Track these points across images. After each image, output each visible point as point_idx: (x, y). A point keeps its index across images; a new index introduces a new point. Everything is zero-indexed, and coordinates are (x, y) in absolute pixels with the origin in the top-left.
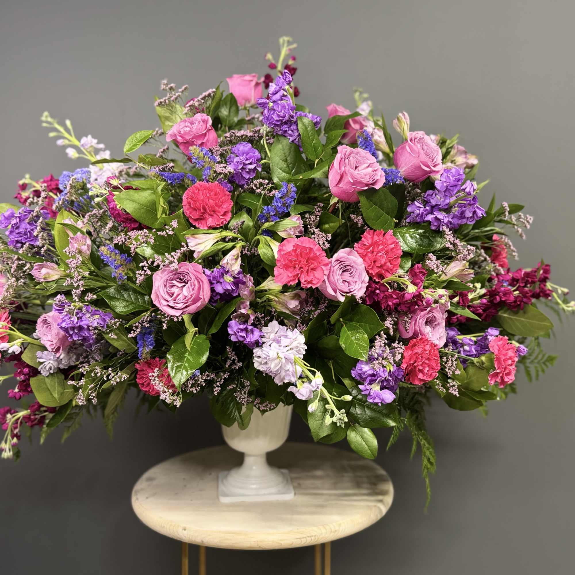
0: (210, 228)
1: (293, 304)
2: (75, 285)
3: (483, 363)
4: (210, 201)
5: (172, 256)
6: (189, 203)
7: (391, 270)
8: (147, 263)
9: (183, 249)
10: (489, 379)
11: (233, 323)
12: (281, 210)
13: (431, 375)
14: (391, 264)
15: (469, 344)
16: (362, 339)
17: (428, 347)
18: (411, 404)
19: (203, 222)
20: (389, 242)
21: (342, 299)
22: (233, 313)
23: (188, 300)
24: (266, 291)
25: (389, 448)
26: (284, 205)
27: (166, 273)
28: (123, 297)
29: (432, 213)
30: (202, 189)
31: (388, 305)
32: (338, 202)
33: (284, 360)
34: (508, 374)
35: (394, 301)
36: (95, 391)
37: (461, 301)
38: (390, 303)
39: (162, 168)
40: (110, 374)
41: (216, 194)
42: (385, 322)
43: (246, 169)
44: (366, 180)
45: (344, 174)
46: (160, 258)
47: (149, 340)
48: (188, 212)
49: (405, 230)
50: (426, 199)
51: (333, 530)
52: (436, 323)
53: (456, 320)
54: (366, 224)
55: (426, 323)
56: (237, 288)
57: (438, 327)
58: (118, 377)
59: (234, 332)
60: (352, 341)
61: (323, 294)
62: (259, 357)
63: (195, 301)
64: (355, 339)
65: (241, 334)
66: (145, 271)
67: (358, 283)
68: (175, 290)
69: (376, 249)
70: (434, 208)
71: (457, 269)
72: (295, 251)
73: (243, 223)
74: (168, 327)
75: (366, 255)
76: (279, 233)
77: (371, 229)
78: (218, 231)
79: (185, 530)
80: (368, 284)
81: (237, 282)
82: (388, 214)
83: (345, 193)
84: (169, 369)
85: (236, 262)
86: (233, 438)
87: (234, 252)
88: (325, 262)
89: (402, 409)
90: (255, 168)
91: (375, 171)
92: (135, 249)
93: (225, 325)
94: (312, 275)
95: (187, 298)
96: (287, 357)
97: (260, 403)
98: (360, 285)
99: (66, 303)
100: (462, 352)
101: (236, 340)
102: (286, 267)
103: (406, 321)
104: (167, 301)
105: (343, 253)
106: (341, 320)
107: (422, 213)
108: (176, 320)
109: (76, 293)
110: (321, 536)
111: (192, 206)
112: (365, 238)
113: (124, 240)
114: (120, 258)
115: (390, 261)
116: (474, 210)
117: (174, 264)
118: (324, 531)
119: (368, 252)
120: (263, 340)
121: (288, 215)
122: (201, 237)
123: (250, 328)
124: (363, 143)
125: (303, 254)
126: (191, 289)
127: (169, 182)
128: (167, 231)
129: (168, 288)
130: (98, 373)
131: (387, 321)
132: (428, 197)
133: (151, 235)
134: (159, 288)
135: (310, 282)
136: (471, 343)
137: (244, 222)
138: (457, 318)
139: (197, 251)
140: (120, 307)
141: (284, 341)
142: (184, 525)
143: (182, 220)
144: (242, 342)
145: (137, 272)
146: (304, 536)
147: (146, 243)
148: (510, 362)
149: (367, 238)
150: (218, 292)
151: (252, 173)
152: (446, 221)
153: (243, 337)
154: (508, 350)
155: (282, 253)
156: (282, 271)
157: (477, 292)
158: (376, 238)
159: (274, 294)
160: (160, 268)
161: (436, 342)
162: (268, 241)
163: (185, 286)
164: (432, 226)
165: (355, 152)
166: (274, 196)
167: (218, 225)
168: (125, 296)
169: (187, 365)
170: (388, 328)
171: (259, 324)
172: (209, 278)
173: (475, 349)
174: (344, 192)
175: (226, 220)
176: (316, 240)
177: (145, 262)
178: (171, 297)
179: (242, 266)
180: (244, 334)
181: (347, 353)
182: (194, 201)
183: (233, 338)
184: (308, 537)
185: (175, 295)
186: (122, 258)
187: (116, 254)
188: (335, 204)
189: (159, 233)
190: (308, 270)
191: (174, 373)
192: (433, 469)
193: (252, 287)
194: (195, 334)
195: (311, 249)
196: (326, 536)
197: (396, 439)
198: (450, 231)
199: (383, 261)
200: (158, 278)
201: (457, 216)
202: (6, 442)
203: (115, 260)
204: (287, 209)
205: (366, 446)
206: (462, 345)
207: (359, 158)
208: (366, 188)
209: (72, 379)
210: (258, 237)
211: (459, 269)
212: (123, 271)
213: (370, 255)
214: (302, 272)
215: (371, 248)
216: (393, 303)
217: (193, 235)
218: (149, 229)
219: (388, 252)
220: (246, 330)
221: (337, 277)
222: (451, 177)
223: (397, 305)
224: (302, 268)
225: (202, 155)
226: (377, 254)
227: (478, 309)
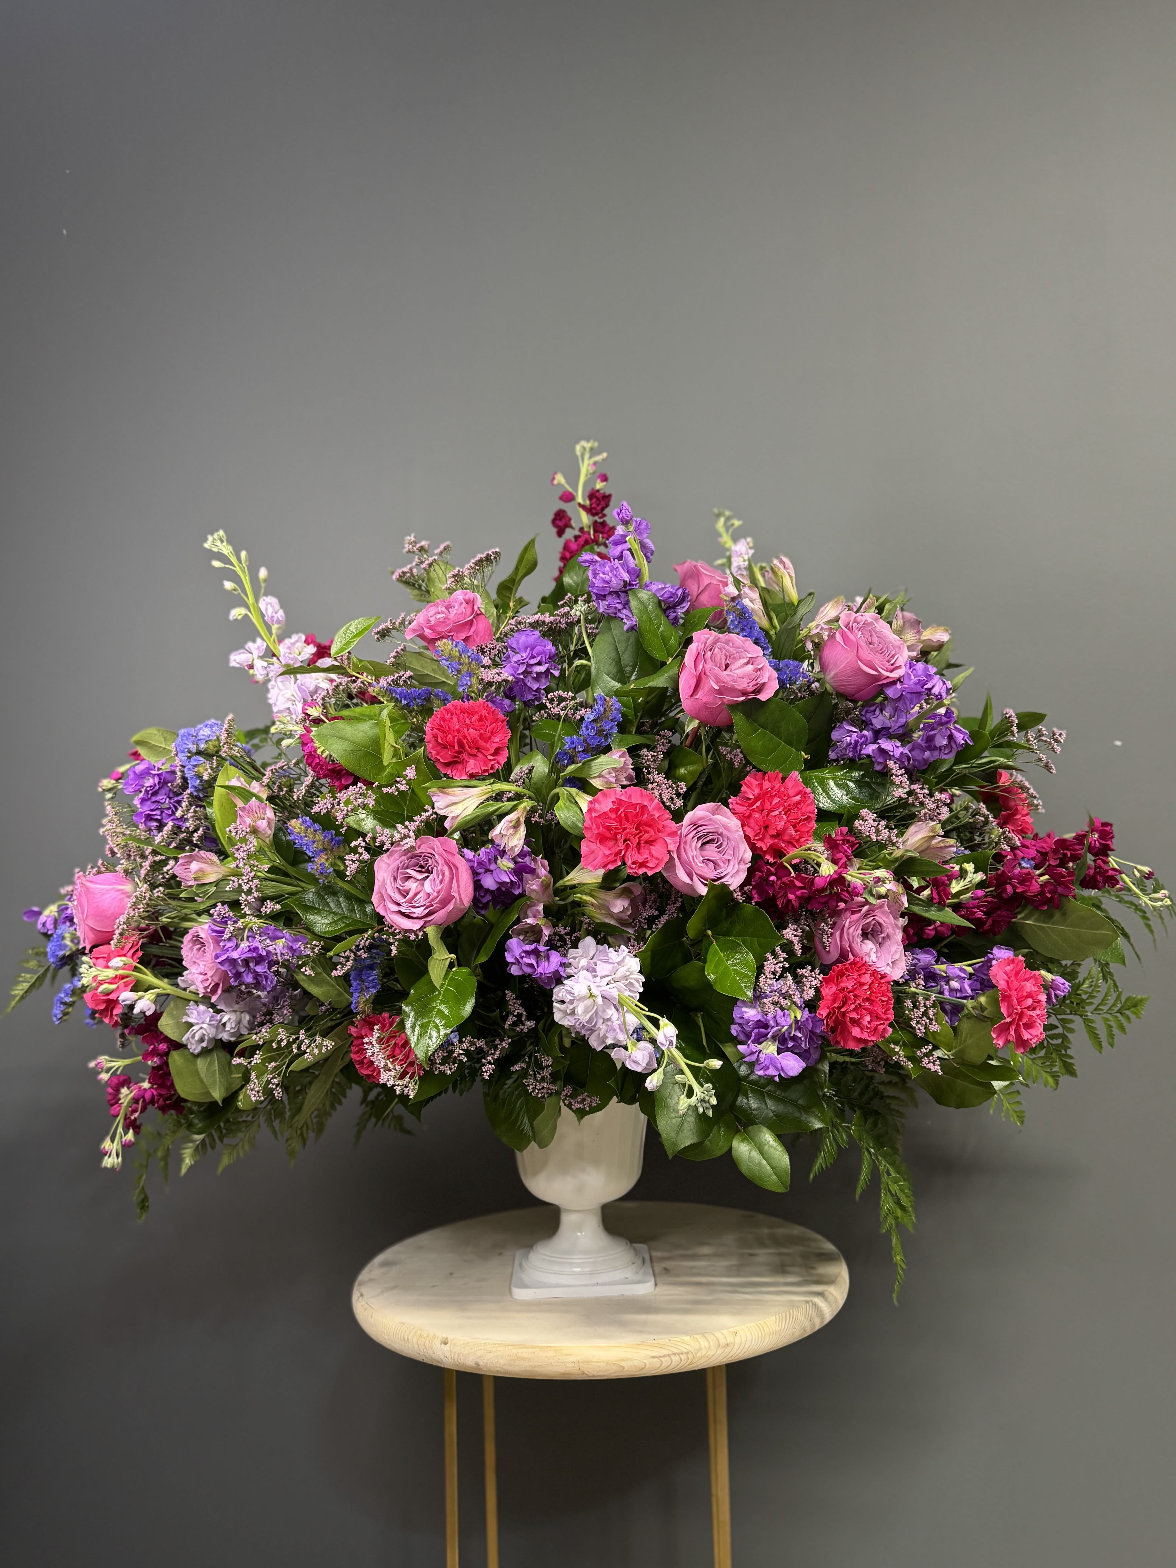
0: (472, 776)
1: (619, 906)
2: (245, 887)
3: (982, 1008)
4: (471, 730)
5: (406, 827)
6: (435, 737)
7: (797, 841)
8: (364, 840)
9: (425, 815)
10: (994, 1036)
11: (513, 942)
12: (594, 743)
13: (876, 1029)
14: (796, 831)
15: (958, 977)
16: (746, 964)
17: (867, 979)
18: (865, 1098)
19: (460, 767)
20: (791, 792)
21: (703, 891)
22: (514, 924)
23: (433, 900)
24: (574, 887)
25: (815, 1177)
26: (600, 732)
27: (396, 856)
28: (329, 906)
29: (875, 742)
30: (458, 712)
31: (789, 901)
32: (699, 727)
33: (600, 1001)
34: (1029, 1026)
35: (799, 893)
36: (279, 1075)
37: (935, 896)
38: (791, 896)
39: (392, 681)
40: (302, 1041)
41: (481, 719)
42: (784, 932)
43: (531, 673)
44: (743, 685)
45: (703, 676)
46: (387, 831)
47: (371, 978)
48: (434, 752)
49: (826, 773)
50: (864, 718)
51: (723, 1342)
52: (883, 935)
53: (933, 933)
54: (748, 762)
55: (865, 935)
56: (521, 879)
57: (888, 943)
58: (317, 1046)
59: (516, 958)
60: (726, 968)
61: (671, 886)
62: (563, 1002)
63: (445, 902)
64: (732, 965)
65: (526, 960)
66: (361, 854)
67: (732, 863)
68: (412, 885)
69: (768, 806)
70: (877, 734)
71: (920, 836)
72: (615, 811)
73: (531, 771)
74: (399, 952)
75: (750, 816)
76: (591, 781)
77: (759, 770)
78: (487, 782)
79: (446, 1343)
80: (750, 865)
81: (521, 870)
82: (790, 744)
83: (707, 708)
84: (408, 1031)
85: (516, 832)
86: (535, 1173)
87: (512, 816)
88: (668, 830)
89: (847, 1108)
90: (548, 670)
91: (759, 670)
92: (344, 818)
93: (501, 948)
94: (647, 852)
95: (431, 897)
96: (605, 993)
97: (571, 1096)
98: (736, 866)
99: (230, 918)
100: (947, 993)
101: (519, 973)
102: (602, 839)
103: (823, 931)
104: (399, 904)
105: (704, 810)
106: (710, 933)
107: (856, 742)
108: (412, 937)
109: (246, 900)
110: (699, 1354)
111: (440, 741)
112: (748, 787)
113: (329, 806)
114: (322, 838)
115: (794, 827)
116: (949, 733)
117: (409, 839)
118: (704, 1343)
119: (753, 810)
120: (569, 971)
121: (607, 749)
122: (458, 793)
123: (542, 948)
124: (736, 623)
125: (629, 815)
126: (438, 882)
127: (404, 702)
128: (399, 785)
129: (400, 882)
130: (282, 1040)
131: (788, 930)
132: (868, 715)
133: (370, 792)
134: (384, 884)
135: (643, 865)
136: (963, 975)
137: (533, 767)
138: (935, 929)
139: (451, 815)
140: (321, 923)
141: (603, 968)
142: (445, 1335)
143: (423, 767)
144: (530, 975)
145: (347, 857)
146: (666, 1352)
147: (364, 806)
148: (1030, 1002)
149: (751, 787)
150: (486, 887)
151: (543, 680)
152: (897, 754)
153: (531, 966)
154: (1027, 980)
155: (594, 815)
156: (593, 846)
157: (968, 879)
158: (767, 785)
159: (588, 891)
160: (385, 848)
161: (884, 969)
162: (574, 795)
163: (427, 877)
164: (876, 765)
165: (724, 640)
166: (582, 719)
167: (485, 771)
168: (332, 905)
169: (438, 1021)
170: (791, 943)
171: (561, 946)
172: (472, 864)
173: (970, 986)
174: (706, 706)
175: (498, 763)
176: (657, 793)
177: (361, 838)
178: (405, 897)
179: (527, 842)
180: (532, 961)
181: (718, 988)
182: (443, 732)
183: (514, 970)
184: (675, 1354)
185: (411, 894)
186: (325, 837)
187: (315, 831)
188: (696, 730)
189: (385, 790)
190: (639, 844)
191: (416, 1037)
192: (910, 1220)
193: (545, 876)
194: (451, 965)
195: (643, 808)
196: (710, 1353)
197: (832, 1161)
198: (901, 769)
199: (780, 825)
200: (383, 865)
201: (920, 745)
202: (113, 1141)
203: (314, 842)
204: (606, 740)
205: (768, 1168)
206: (947, 980)
207: (731, 649)
208: (743, 698)
209: (241, 1054)
210: (557, 790)
211: (923, 836)
212: (327, 860)
213: (757, 815)
214: (627, 846)
215: (758, 804)
216: (797, 896)
217: (442, 789)
218: (369, 784)
219: (789, 810)
220: (535, 953)
221: (693, 851)
222: (913, 677)
223: (805, 901)
224: (629, 840)
225: (457, 654)
226: (769, 813)
227: (975, 910)
